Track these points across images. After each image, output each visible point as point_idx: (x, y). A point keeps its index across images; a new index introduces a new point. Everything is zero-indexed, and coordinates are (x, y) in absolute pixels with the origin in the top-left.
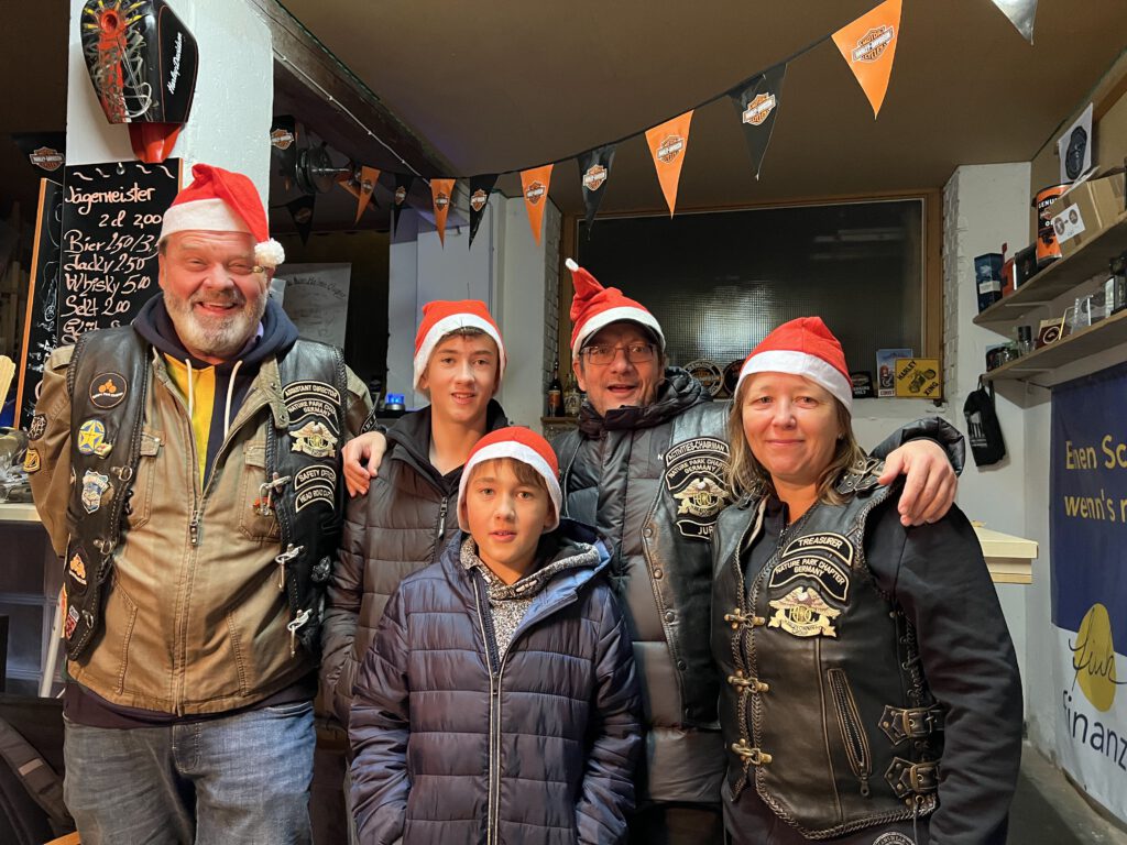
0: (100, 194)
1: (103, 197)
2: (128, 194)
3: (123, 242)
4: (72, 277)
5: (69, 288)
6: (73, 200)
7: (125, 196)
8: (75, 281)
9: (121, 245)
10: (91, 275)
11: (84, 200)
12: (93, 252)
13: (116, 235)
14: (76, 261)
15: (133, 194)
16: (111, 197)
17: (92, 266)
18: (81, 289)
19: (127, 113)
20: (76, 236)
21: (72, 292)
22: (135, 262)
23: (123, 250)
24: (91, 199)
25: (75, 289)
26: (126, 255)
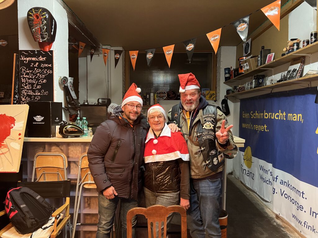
0: (30, 58)
1: (31, 59)
2: (39, 58)
3: (38, 70)
4: (23, 79)
5: (23, 82)
6: (22, 59)
7: (38, 59)
8: (24, 80)
9: (37, 71)
10: (29, 79)
11: (26, 59)
12: (29, 73)
13: (36, 69)
14: (24, 75)
15: (40, 58)
16: (34, 59)
17: (29, 76)
18: (26, 82)
19: (41, 40)
20: (24, 68)
21: (24, 83)
22: (42, 76)
23: (38, 73)
24: (28, 59)
25: (25, 82)
26: (39, 74)
